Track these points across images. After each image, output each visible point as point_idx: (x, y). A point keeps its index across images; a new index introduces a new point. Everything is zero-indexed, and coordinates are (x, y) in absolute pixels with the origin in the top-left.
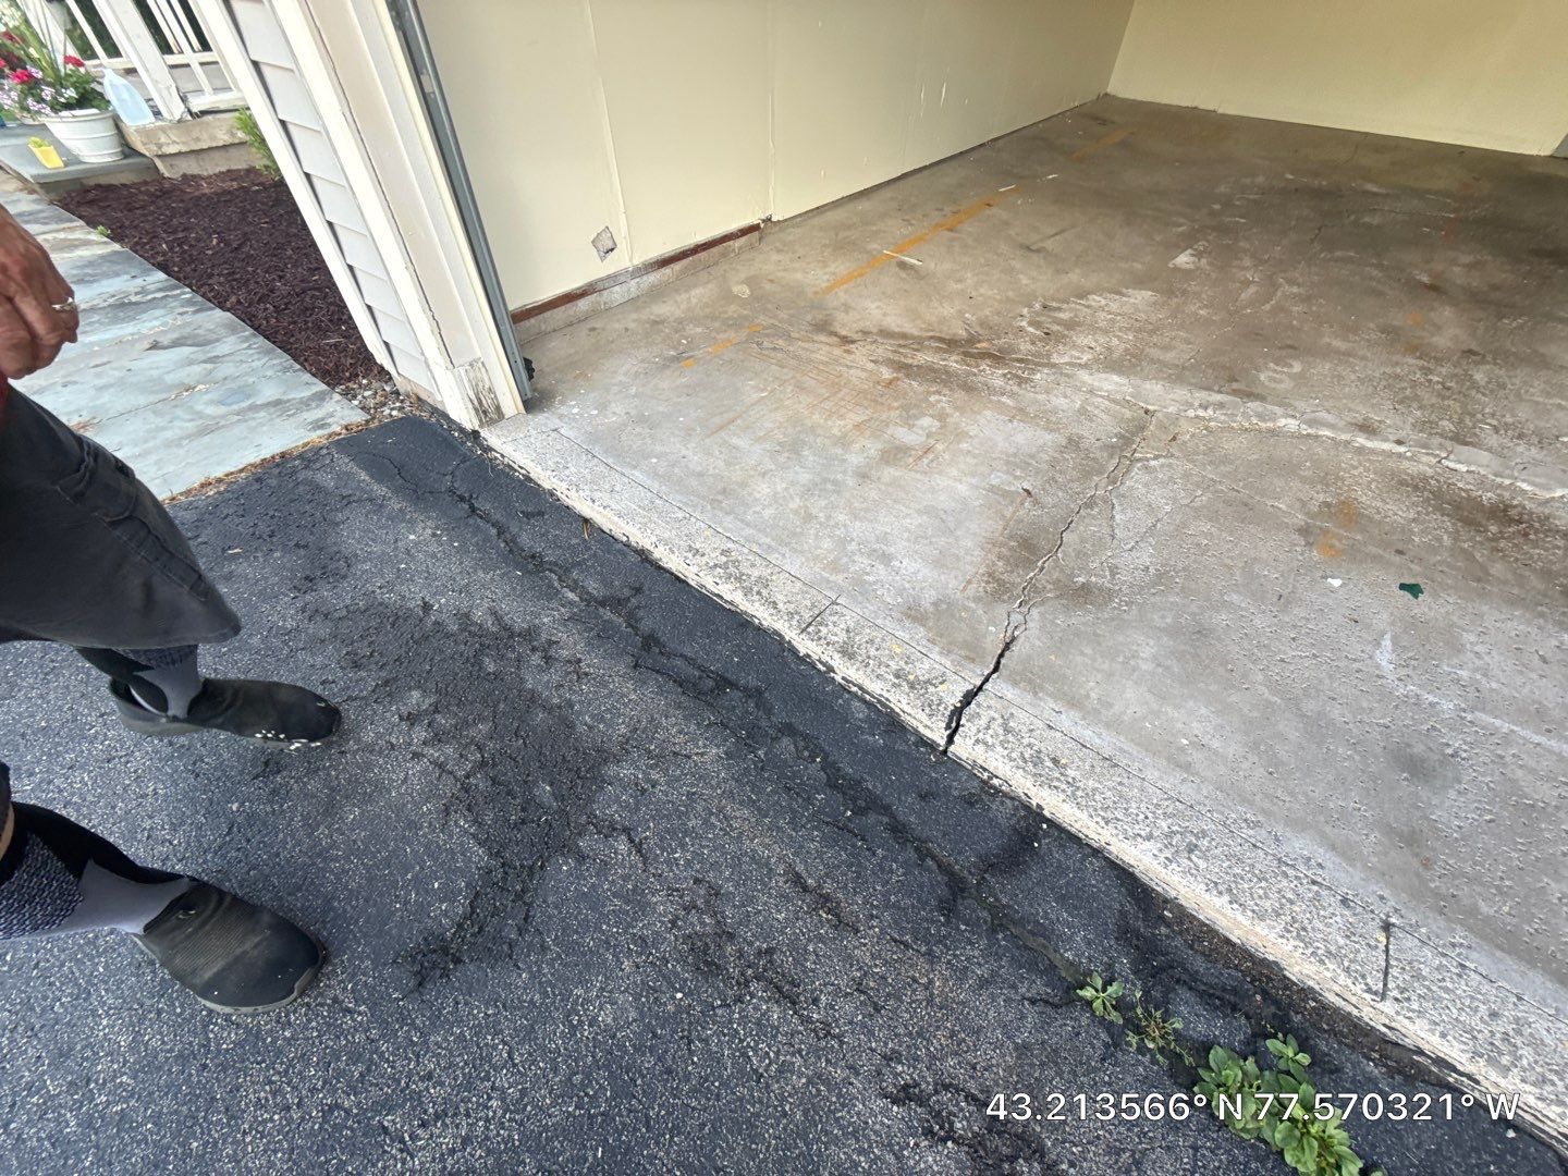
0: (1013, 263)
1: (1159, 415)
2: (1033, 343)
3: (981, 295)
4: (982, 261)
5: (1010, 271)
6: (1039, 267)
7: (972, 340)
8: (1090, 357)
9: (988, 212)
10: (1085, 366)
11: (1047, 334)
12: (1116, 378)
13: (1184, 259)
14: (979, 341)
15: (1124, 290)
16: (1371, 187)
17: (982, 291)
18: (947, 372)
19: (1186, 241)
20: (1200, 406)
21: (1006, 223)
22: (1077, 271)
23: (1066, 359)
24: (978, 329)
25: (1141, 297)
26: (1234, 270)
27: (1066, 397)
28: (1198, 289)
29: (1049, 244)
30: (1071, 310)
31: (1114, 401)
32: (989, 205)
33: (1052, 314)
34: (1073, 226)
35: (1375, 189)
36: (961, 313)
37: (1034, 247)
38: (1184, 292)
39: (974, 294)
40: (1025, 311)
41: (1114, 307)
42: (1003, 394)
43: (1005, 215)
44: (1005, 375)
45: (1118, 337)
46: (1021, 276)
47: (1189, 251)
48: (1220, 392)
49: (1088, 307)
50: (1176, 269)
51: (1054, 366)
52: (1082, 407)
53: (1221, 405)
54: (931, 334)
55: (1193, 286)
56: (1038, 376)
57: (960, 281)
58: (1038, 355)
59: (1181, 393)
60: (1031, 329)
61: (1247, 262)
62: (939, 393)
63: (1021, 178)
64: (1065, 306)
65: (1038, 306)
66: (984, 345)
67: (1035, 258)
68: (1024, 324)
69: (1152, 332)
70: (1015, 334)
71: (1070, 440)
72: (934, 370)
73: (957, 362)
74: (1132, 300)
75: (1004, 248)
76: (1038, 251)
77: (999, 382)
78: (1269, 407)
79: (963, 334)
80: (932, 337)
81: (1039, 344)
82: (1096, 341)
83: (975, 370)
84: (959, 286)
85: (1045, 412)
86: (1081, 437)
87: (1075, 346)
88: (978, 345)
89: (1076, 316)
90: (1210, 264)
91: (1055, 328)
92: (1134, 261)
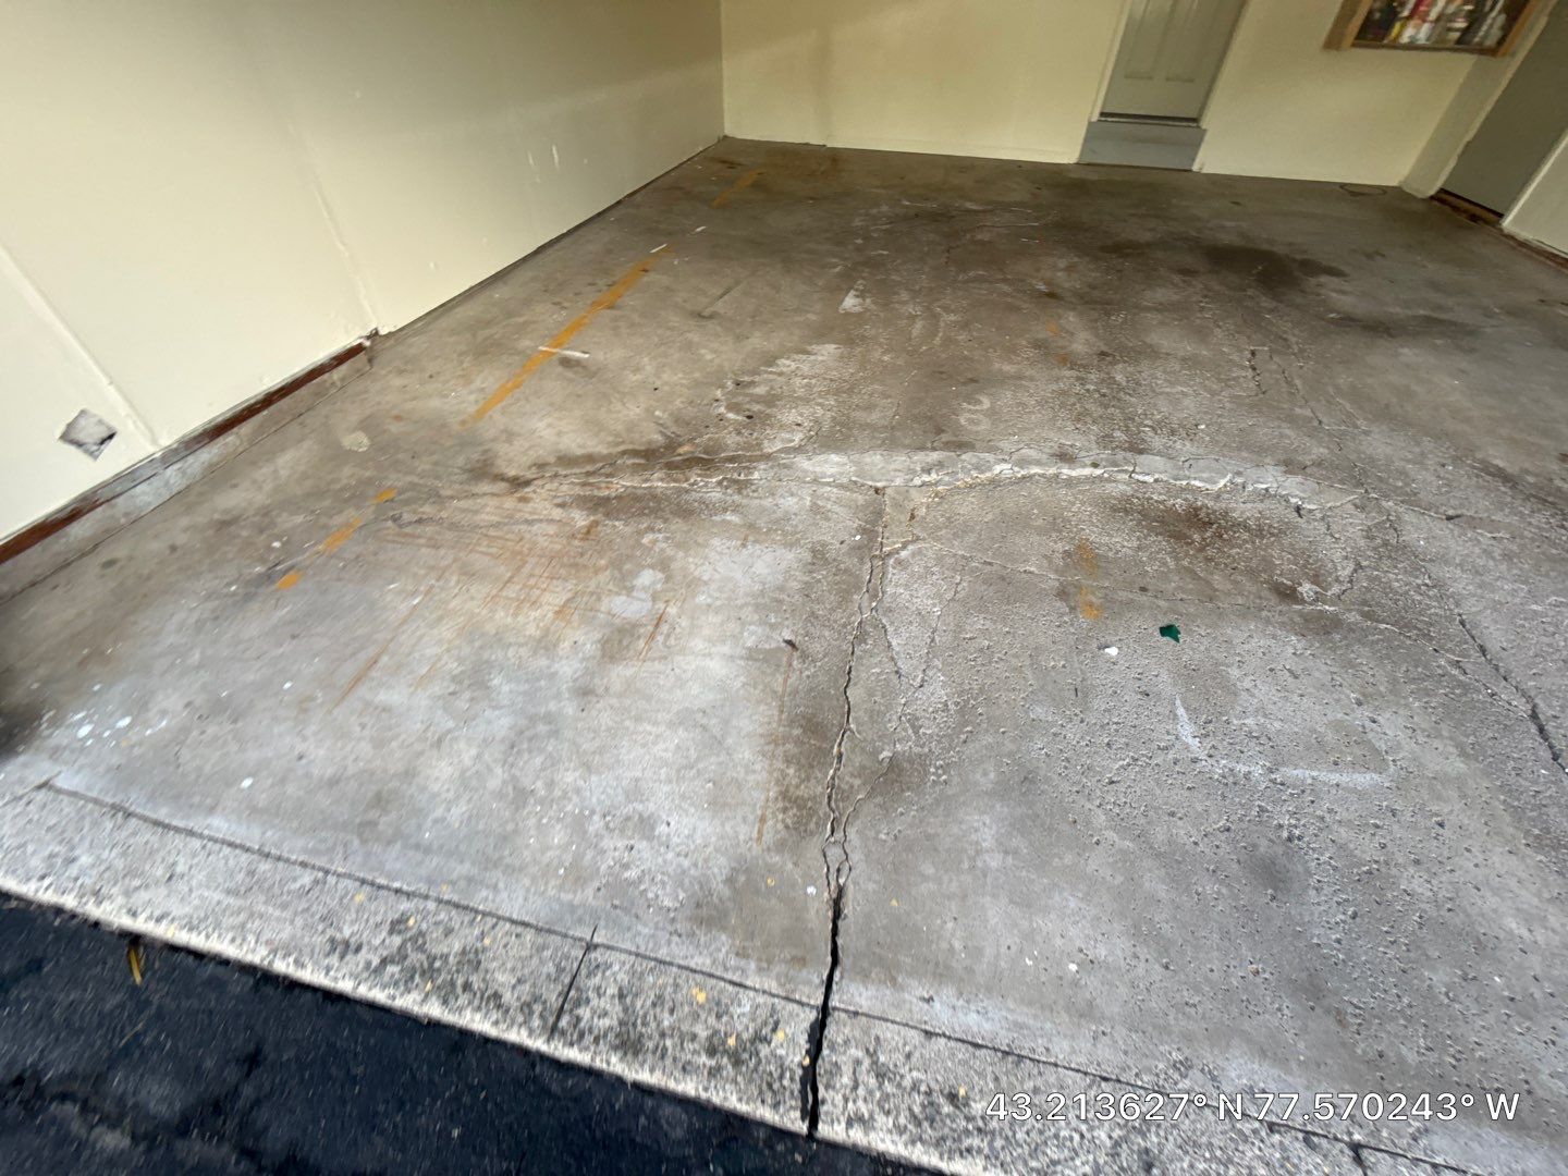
0: (690, 336)
1: (888, 491)
2: (739, 433)
3: (666, 383)
4: (656, 339)
5: (688, 346)
6: (717, 335)
7: (672, 445)
8: (801, 435)
9: (646, 279)
10: (798, 450)
11: (750, 417)
12: (834, 458)
13: (850, 302)
14: (680, 445)
15: (809, 348)
16: (969, 205)
17: (665, 376)
18: (654, 497)
19: (845, 283)
20: (923, 470)
21: (668, 289)
22: (757, 334)
23: (779, 446)
24: (674, 429)
25: (827, 352)
26: (897, 306)
27: (792, 495)
28: (873, 332)
29: (720, 307)
30: (766, 381)
31: (842, 486)
32: (646, 271)
33: (747, 391)
34: (738, 283)
35: (974, 207)
36: (649, 411)
37: (706, 313)
38: (863, 338)
39: (658, 384)
40: (719, 393)
41: (805, 368)
42: (725, 510)
43: (665, 280)
44: (720, 483)
45: (819, 404)
46: (703, 351)
47: (852, 293)
48: (934, 449)
49: (781, 374)
50: (848, 314)
51: (768, 457)
52: (814, 504)
53: (940, 465)
54: (622, 448)
55: (869, 330)
56: (756, 475)
57: (637, 370)
58: (748, 447)
59: (900, 460)
60: (731, 416)
61: (905, 296)
62: (651, 529)
63: (670, 234)
64: (757, 379)
65: (730, 384)
66: (686, 448)
67: (710, 325)
68: (722, 410)
69: (850, 391)
70: (716, 426)
71: (814, 551)
72: (637, 498)
73: (662, 480)
74: (820, 358)
75: (675, 320)
76: (711, 317)
77: (716, 495)
78: (982, 456)
79: (658, 438)
80: (624, 453)
81: (746, 432)
82: (801, 415)
83: (685, 485)
84: (638, 377)
85: (777, 522)
86: (824, 545)
87: (782, 427)
88: (681, 450)
89: (772, 388)
90: (874, 303)
91: (756, 408)
92: (808, 312)
